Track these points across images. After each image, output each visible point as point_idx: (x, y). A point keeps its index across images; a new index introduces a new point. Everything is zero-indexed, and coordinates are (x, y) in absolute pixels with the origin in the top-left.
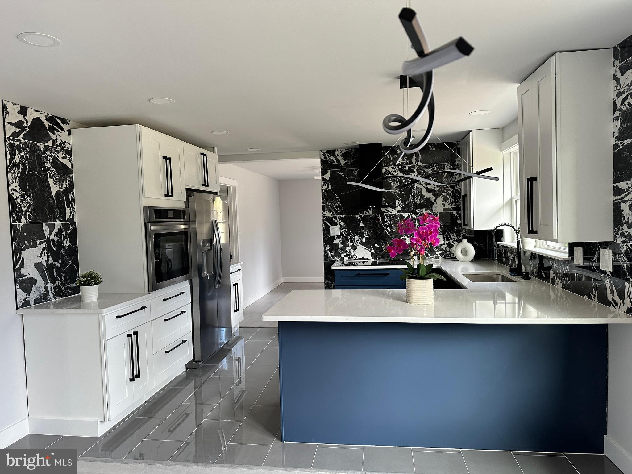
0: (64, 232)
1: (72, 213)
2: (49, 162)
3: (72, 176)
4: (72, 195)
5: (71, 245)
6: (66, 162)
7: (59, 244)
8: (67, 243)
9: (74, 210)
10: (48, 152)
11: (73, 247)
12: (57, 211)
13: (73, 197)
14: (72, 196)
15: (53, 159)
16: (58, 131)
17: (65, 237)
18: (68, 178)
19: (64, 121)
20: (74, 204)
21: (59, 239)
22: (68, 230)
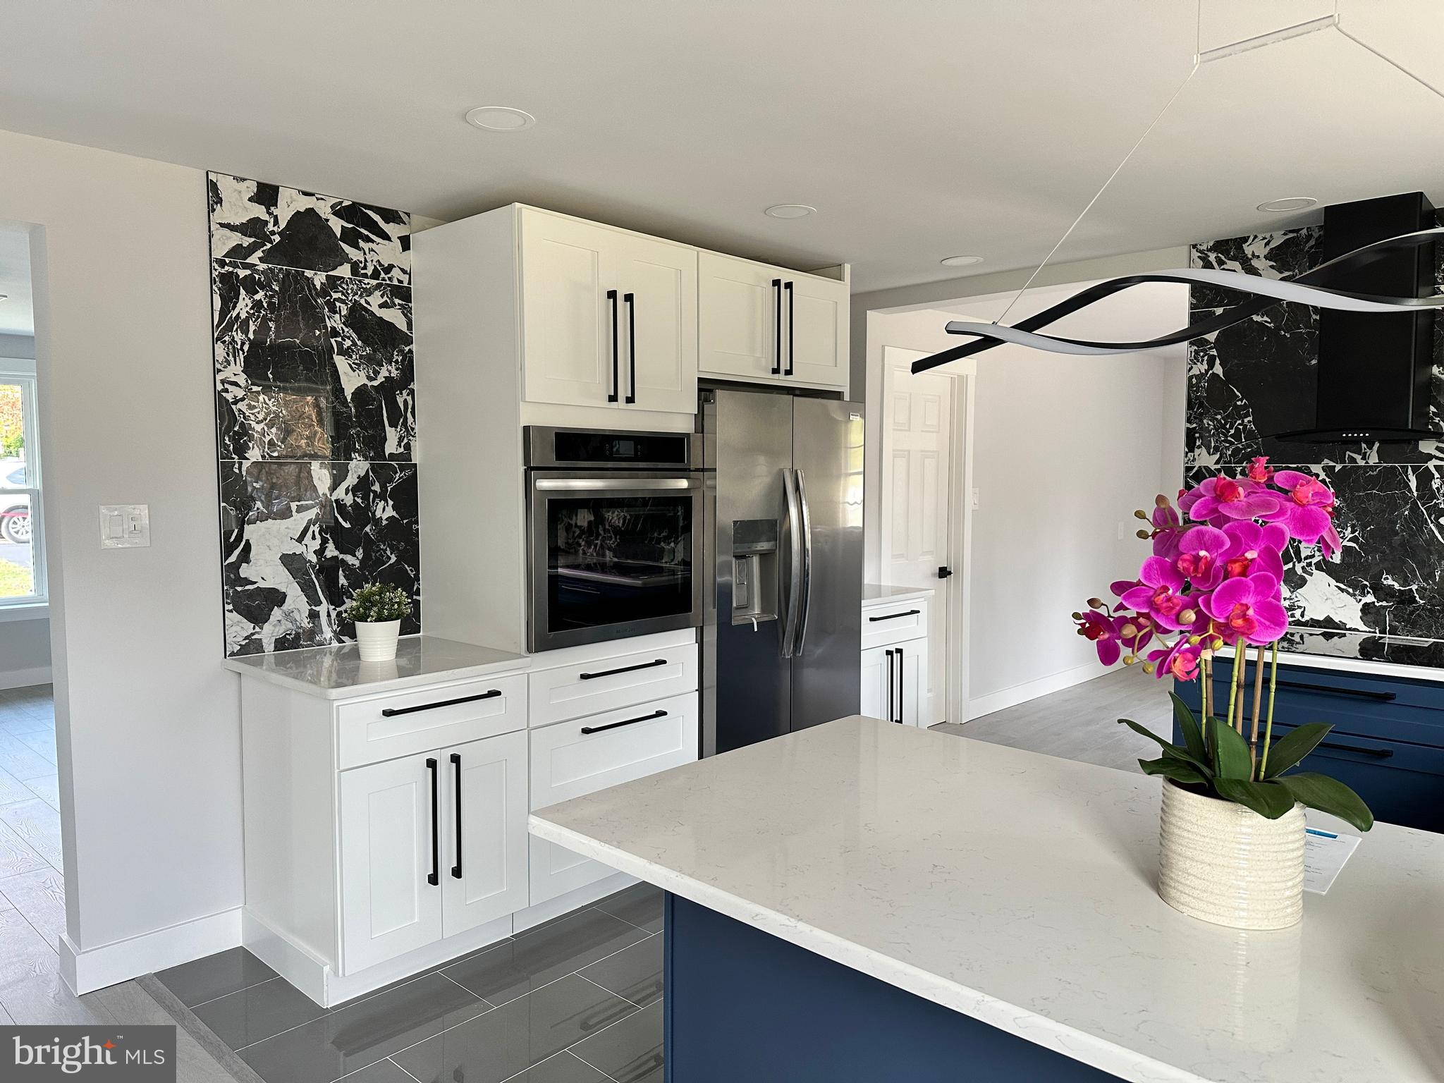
0: (377, 484)
1: (405, 441)
2: (337, 316)
3: (411, 351)
4: (408, 395)
5: (397, 516)
6: (394, 316)
7: (361, 514)
8: (385, 511)
9: (413, 434)
10: (335, 292)
11: (405, 521)
12: (358, 434)
13: (410, 403)
14: (406, 399)
15: (351, 310)
16: (368, 240)
17: (382, 496)
18: (397, 355)
19: (391, 216)
20: (414, 417)
21: (359, 500)
22: (391, 481)
